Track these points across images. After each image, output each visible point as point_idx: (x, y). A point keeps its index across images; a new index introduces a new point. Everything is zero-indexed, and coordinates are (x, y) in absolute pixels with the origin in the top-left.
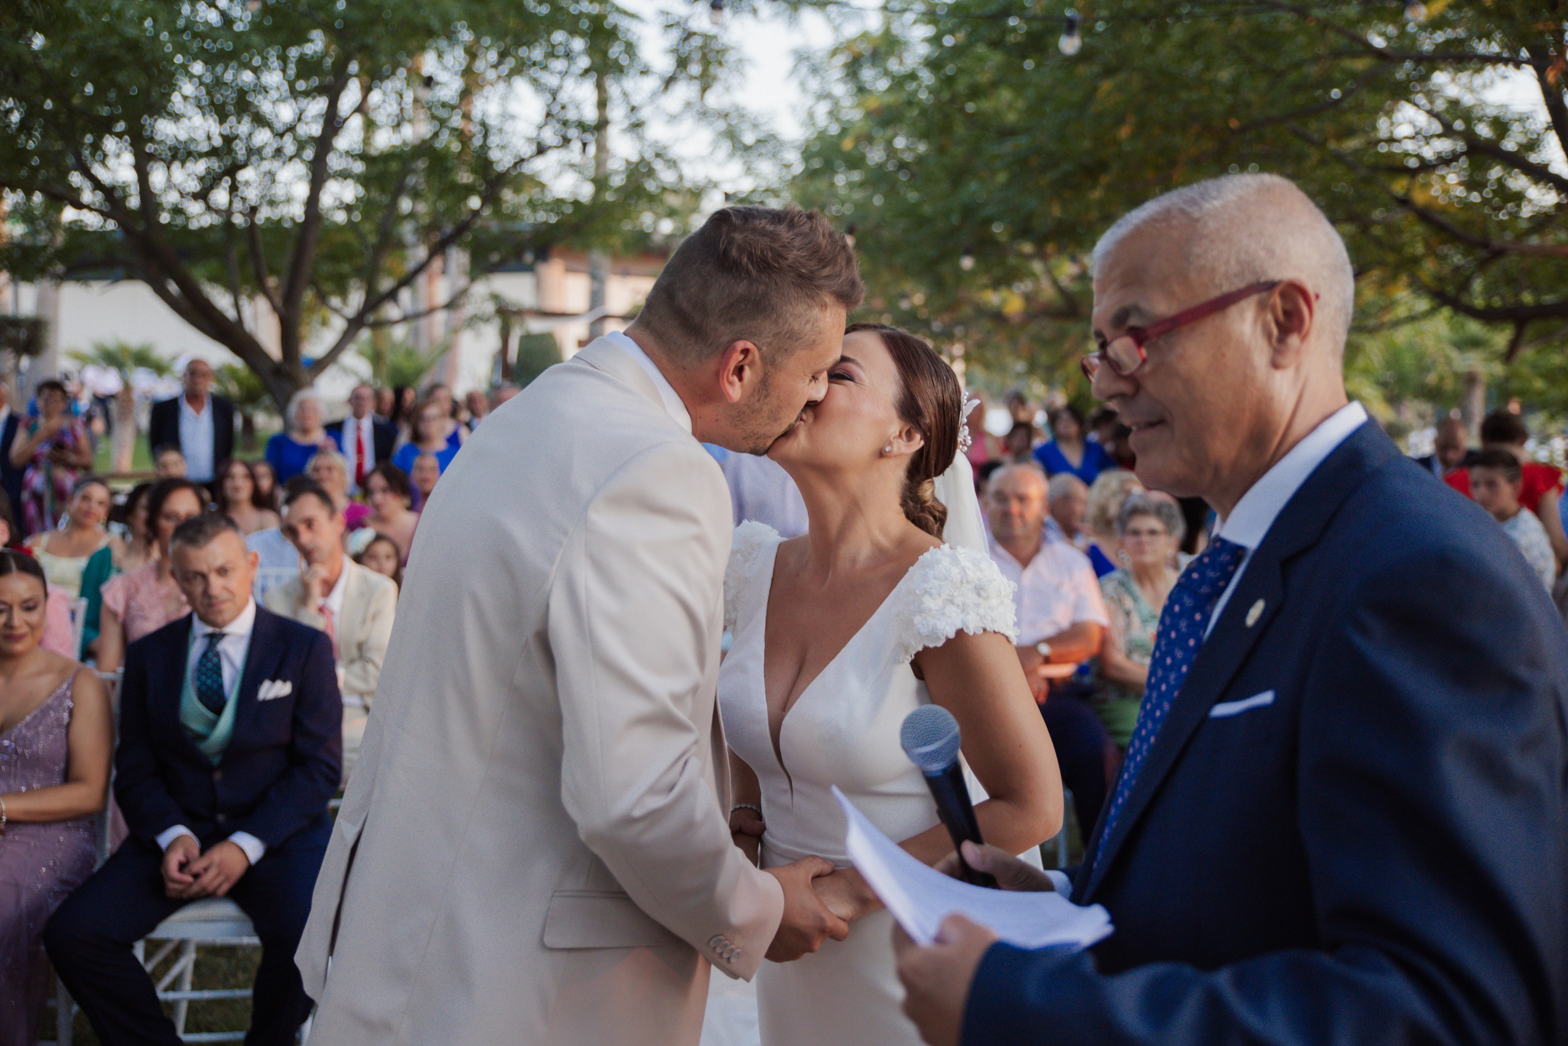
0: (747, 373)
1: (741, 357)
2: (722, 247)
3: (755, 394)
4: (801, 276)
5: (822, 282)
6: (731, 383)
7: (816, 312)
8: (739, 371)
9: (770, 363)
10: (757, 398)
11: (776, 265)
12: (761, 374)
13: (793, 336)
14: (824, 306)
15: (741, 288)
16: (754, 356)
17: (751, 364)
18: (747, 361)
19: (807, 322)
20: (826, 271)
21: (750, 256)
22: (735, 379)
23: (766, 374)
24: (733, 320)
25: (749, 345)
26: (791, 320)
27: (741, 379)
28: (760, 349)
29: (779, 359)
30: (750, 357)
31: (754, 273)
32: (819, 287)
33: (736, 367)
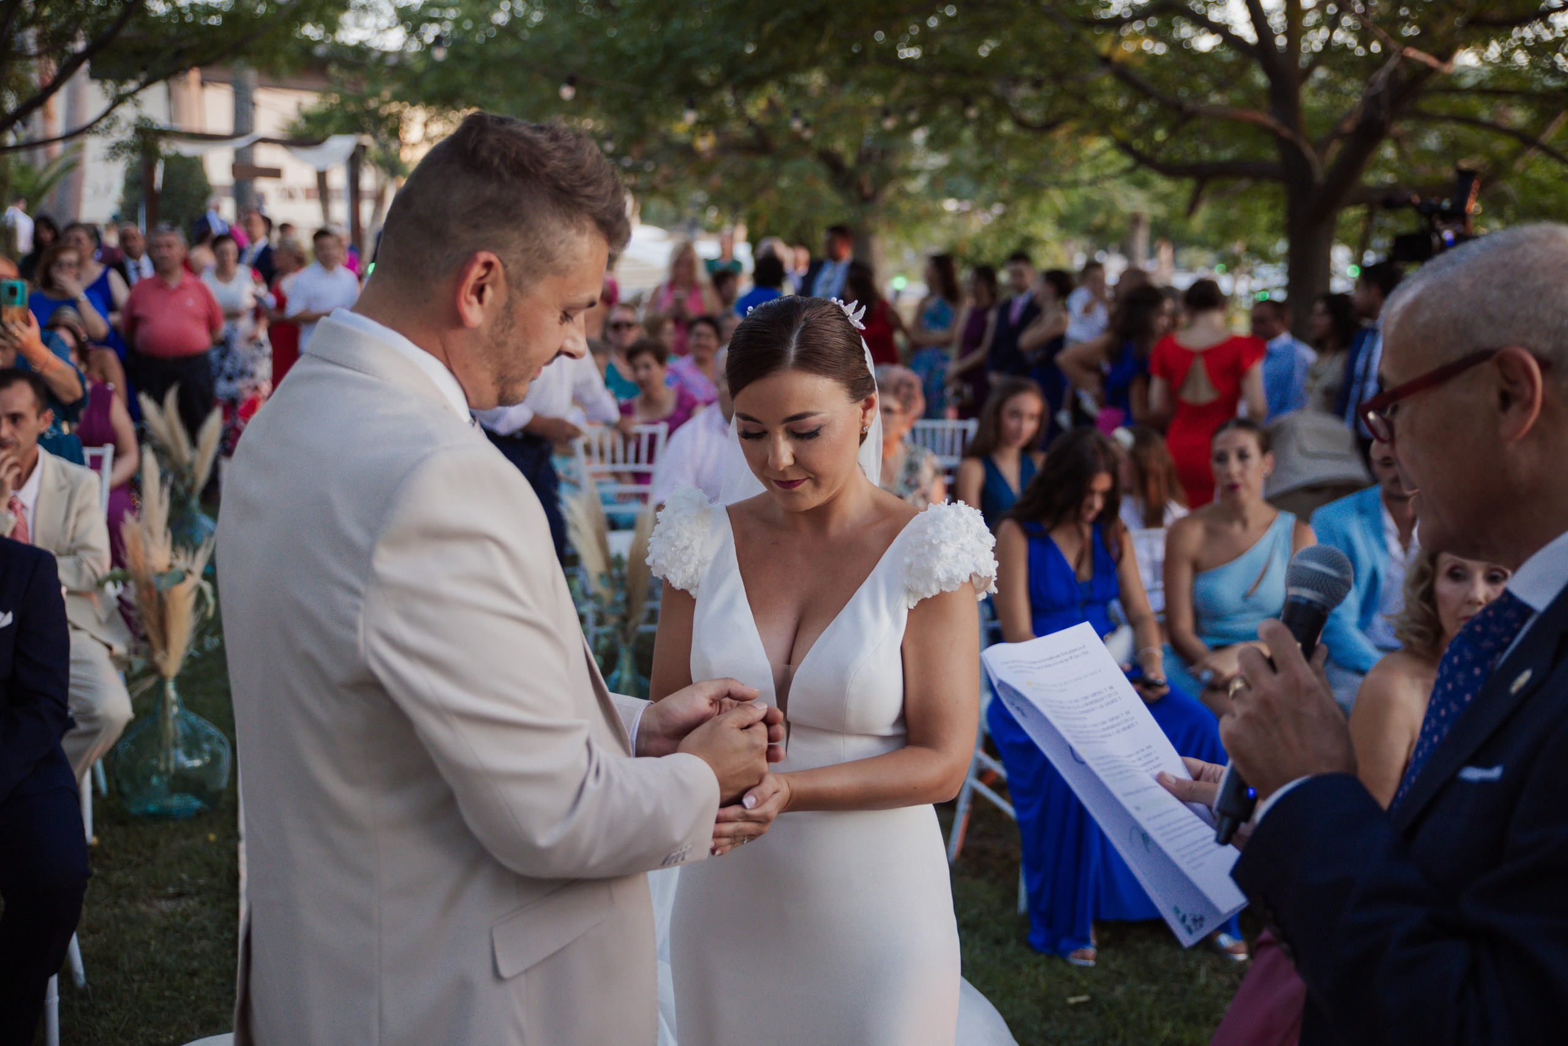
0: (489, 293)
1: (483, 272)
2: (470, 146)
3: (499, 322)
4: (560, 189)
5: (581, 200)
6: (469, 303)
7: (573, 232)
8: (479, 291)
9: (514, 284)
10: (500, 327)
11: (533, 170)
12: (504, 298)
13: (547, 256)
14: (581, 231)
15: (490, 190)
16: (497, 273)
17: (494, 285)
18: (488, 279)
19: (561, 242)
20: (589, 190)
21: (504, 157)
22: (474, 299)
23: (510, 298)
24: (476, 227)
25: (493, 258)
26: (543, 236)
27: (481, 301)
28: (505, 267)
29: (526, 283)
30: (493, 274)
31: (507, 176)
32: (580, 206)
33: (474, 286)
